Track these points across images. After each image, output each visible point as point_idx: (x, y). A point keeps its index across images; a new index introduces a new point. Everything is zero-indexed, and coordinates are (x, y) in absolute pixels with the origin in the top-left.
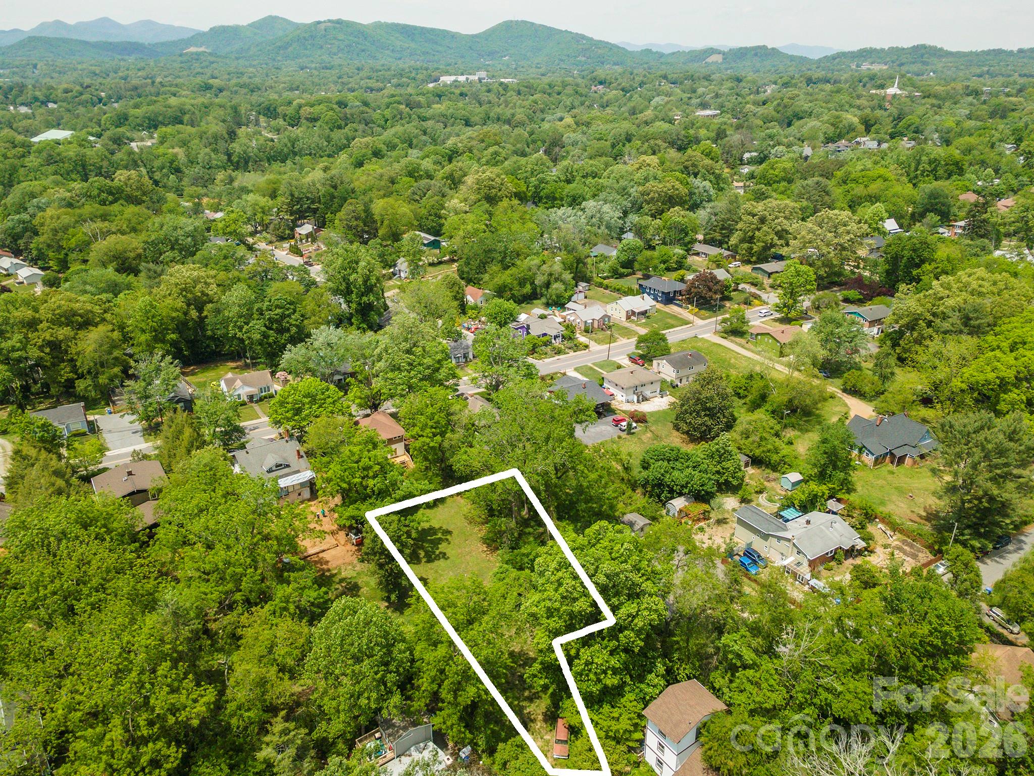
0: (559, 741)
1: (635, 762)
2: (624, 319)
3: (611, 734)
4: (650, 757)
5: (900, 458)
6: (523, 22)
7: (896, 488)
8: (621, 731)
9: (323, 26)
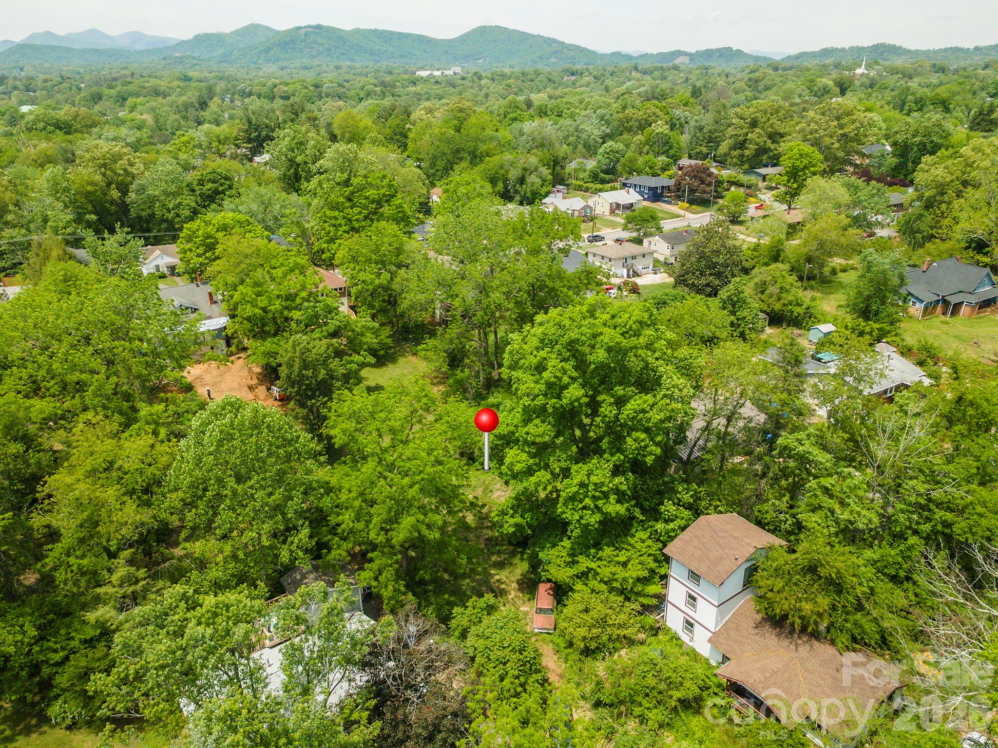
0: (540, 611)
1: (652, 628)
2: (607, 213)
3: (616, 585)
4: (673, 620)
5: (955, 305)
6: (496, 27)
7: (955, 337)
8: (631, 581)
9: (303, 31)
